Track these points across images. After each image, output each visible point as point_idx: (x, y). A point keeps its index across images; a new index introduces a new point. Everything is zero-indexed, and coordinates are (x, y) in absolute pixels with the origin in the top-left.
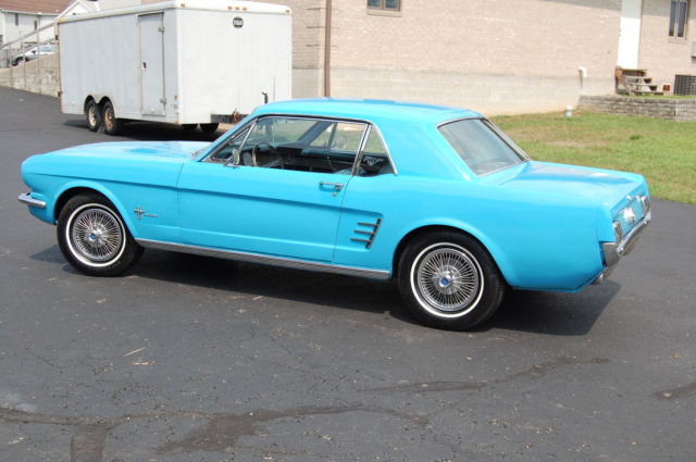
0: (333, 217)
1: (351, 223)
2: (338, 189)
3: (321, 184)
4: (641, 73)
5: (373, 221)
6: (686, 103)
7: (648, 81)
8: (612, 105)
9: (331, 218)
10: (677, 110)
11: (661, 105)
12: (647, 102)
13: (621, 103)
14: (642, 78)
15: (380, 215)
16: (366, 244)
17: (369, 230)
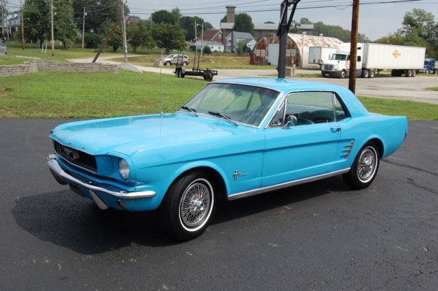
3: (332, 129)
5: (349, 144)
15: (353, 139)
16: (345, 157)
17: (348, 149)
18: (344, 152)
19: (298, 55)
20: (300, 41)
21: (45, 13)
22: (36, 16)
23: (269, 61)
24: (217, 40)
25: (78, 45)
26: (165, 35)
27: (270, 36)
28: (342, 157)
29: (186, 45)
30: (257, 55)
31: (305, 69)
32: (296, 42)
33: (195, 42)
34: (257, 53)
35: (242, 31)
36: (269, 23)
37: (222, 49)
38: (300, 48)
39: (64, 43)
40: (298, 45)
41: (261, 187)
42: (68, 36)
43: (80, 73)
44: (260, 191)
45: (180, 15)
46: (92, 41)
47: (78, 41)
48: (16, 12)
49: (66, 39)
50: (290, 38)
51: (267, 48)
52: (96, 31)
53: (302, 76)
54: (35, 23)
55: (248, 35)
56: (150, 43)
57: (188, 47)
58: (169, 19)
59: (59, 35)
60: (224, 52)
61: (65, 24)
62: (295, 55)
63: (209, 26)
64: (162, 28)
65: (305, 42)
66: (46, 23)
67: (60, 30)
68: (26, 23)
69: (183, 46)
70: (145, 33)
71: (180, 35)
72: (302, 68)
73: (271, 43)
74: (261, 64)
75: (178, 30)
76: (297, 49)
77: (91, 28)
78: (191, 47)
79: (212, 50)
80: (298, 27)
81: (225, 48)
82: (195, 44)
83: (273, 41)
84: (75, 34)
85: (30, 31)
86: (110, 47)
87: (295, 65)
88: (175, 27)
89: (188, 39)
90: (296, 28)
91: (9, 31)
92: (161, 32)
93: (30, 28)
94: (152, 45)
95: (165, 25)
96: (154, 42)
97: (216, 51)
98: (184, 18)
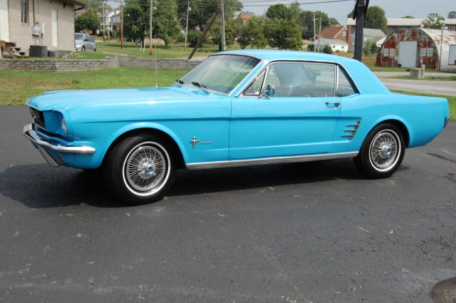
0: (331, 123)
1: (343, 125)
2: (337, 105)
3: (327, 103)
4: (13, 44)
5: (355, 123)
6: (60, 61)
7: (18, 49)
8: (11, 64)
9: (331, 125)
10: (57, 66)
11: (45, 63)
12: (36, 61)
13: (18, 63)
14: (13, 48)
15: (360, 118)
16: (350, 137)
17: (353, 129)
18: (345, 131)
19: (435, 54)
20: (439, 38)
21: (146, 9)
22: (137, 12)
23: (399, 63)
24: (340, 37)
25: (181, 44)
26: (278, 32)
27: (401, 32)
28: (344, 137)
29: (302, 44)
30: (385, 55)
31: (444, 72)
32: (433, 39)
33: (313, 40)
34: (385, 52)
35: (371, 27)
36: (407, 17)
37: (346, 49)
38: (438, 47)
39: (166, 42)
40: (436, 42)
41: (229, 159)
42: (170, 34)
43: (164, 69)
44: (228, 164)
45: (300, 10)
46: (196, 39)
47: (181, 40)
48: (117, 9)
49: (167, 37)
50: (427, 35)
51: (397, 47)
52: (202, 29)
53: (433, 78)
54: (136, 19)
55: (378, 32)
56: (260, 42)
57: (305, 46)
58: (286, 14)
59: (161, 32)
60: (349, 52)
61: (167, 20)
62: (431, 55)
63: (335, 22)
64: (276, 24)
65: (445, 39)
66: (147, 19)
67: (162, 27)
68: (126, 19)
69: (299, 44)
70: (256, 30)
71: (295, 32)
72: (440, 71)
73: (402, 40)
74: (389, 65)
75: (294, 26)
76: (435, 48)
77: (196, 25)
78: (309, 46)
79: (334, 50)
80: (441, 22)
81: (349, 48)
82: (313, 43)
83: (405, 39)
84: (177, 31)
85: (130, 29)
86: (215, 46)
87: (424, 66)
88: (290, 23)
89: (305, 37)
90: (438, 23)
91: (110, 29)
92: (274, 29)
93: (131, 25)
94: (263, 44)
95: (279, 21)
96: (266, 41)
97: (338, 51)
98: (304, 12)
